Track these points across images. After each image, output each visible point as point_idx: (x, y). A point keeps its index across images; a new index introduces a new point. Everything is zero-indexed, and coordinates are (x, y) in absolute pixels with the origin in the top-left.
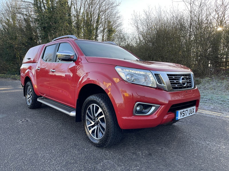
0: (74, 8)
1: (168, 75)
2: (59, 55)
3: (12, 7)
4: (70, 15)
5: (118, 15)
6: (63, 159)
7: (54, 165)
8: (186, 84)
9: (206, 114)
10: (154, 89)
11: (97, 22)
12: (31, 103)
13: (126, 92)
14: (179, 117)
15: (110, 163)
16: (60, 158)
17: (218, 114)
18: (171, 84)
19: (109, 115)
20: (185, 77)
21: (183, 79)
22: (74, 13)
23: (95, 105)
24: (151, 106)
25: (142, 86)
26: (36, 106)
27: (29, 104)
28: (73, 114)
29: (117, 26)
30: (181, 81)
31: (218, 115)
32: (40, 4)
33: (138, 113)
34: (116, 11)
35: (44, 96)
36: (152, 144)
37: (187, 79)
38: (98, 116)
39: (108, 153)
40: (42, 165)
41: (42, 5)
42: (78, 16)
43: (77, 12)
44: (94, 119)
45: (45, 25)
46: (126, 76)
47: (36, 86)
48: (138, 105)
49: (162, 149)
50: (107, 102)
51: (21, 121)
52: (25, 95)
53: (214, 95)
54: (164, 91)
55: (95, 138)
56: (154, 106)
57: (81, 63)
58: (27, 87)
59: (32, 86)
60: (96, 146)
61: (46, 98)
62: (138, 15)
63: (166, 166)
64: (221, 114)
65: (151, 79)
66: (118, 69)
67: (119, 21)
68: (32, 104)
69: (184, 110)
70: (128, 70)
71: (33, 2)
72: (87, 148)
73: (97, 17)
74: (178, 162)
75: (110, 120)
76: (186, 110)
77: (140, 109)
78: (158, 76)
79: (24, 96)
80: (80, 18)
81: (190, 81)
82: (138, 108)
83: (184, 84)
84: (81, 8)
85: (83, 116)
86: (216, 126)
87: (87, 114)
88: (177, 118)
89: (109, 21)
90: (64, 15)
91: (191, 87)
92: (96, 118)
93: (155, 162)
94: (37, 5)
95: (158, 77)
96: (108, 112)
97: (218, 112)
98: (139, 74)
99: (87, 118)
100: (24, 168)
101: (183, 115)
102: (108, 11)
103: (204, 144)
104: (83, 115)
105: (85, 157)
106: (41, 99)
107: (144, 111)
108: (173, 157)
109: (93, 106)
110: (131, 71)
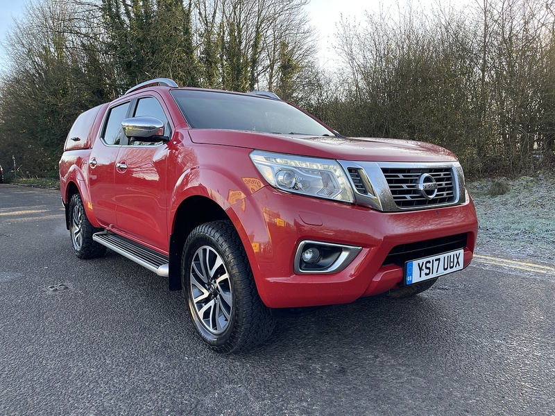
0: (200, 13)
1: (385, 170)
2: (128, 126)
3: (53, 18)
4: (187, 31)
5: (306, 27)
6: (127, 380)
7: (101, 396)
8: (436, 193)
9: (510, 270)
10: (348, 207)
11: (255, 46)
12: (81, 245)
13: (278, 216)
14: (416, 276)
15: (236, 393)
16: (121, 378)
17: (542, 269)
18: (393, 192)
19: (238, 274)
20: (433, 175)
21: (427, 180)
22: (199, 25)
23: (209, 248)
24: (340, 250)
25: (317, 201)
26: (93, 252)
27: (78, 248)
28: (164, 270)
29: (304, 56)
30: (421, 186)
31: (542, 272)
32: (118, 8)
33: (305, 267)
34: (300, 16)
35: (108, 228)
36: (353, 344)
37: (437, 180)
38: (216, 277)
39: (239, 367)
40: (74, 396)
41: (122, 10)
42: (209, 32)
43: (206, 24)
44: (209, 284)
45: (129, 58)
46: (276, 175)
47: (90, 206)
48: (306, 247)
49: (376, 357)
50: (235, 242)
51: (51, 287)
52: (69, 226)
53: (540, 220)
54: (371, 211)
55: (211, 329)
56: (346, 249)
57: (183, 145)
58: (73, 207)
59: (82, 205)
60: (213, 349)
61: (114, 234)
62: (352, 24)
63: (376, 401)
64: (549, 268)
65: (340, 182)
66: (258, 158)
67: (308, 42)
68: (83, 248)
69: (430, 259)
70: (281, 161)
71: (100, 3)
72: (191, 355)
73: (254, 35)
74: (409, 390)
75: (241, 286)
76: (436, 260)
77: (313, 258)
78: (358, 173)
79: (68, 229)
80: (214, 38)
81: (451, 184)
82: (308, 256)
83: (430, 192)
84: (215, 12)
85: (185, 275)
86: (529, 300)
87: (194, 271)
88: (409, 279)
89: (284, 44)
90: (173, 32)
91: (451, 199)
92: (213, 281)
93: (349, 390)
94: (110, 9)
95: (358, 176)
96: (235, 266)
97: (543, 264)
98: (307, 170)
99: (193, 280)
100: (31, 402)
101: (427, 271)
102: (282, 17)
103: (487, 346)
104: (183, 274)
105: (182, 375)
106: (102, 235)
107: (322, 261)
108: (399, 377)
109: (205, 250)
110: (289, 162)
